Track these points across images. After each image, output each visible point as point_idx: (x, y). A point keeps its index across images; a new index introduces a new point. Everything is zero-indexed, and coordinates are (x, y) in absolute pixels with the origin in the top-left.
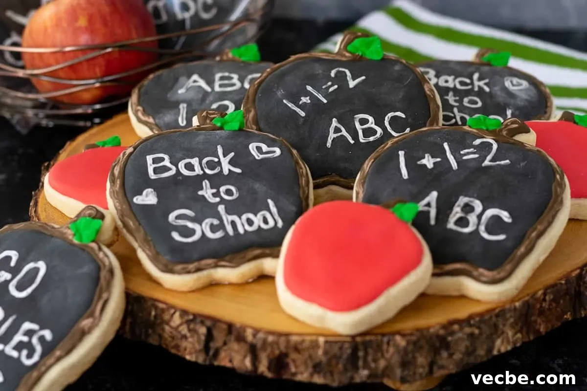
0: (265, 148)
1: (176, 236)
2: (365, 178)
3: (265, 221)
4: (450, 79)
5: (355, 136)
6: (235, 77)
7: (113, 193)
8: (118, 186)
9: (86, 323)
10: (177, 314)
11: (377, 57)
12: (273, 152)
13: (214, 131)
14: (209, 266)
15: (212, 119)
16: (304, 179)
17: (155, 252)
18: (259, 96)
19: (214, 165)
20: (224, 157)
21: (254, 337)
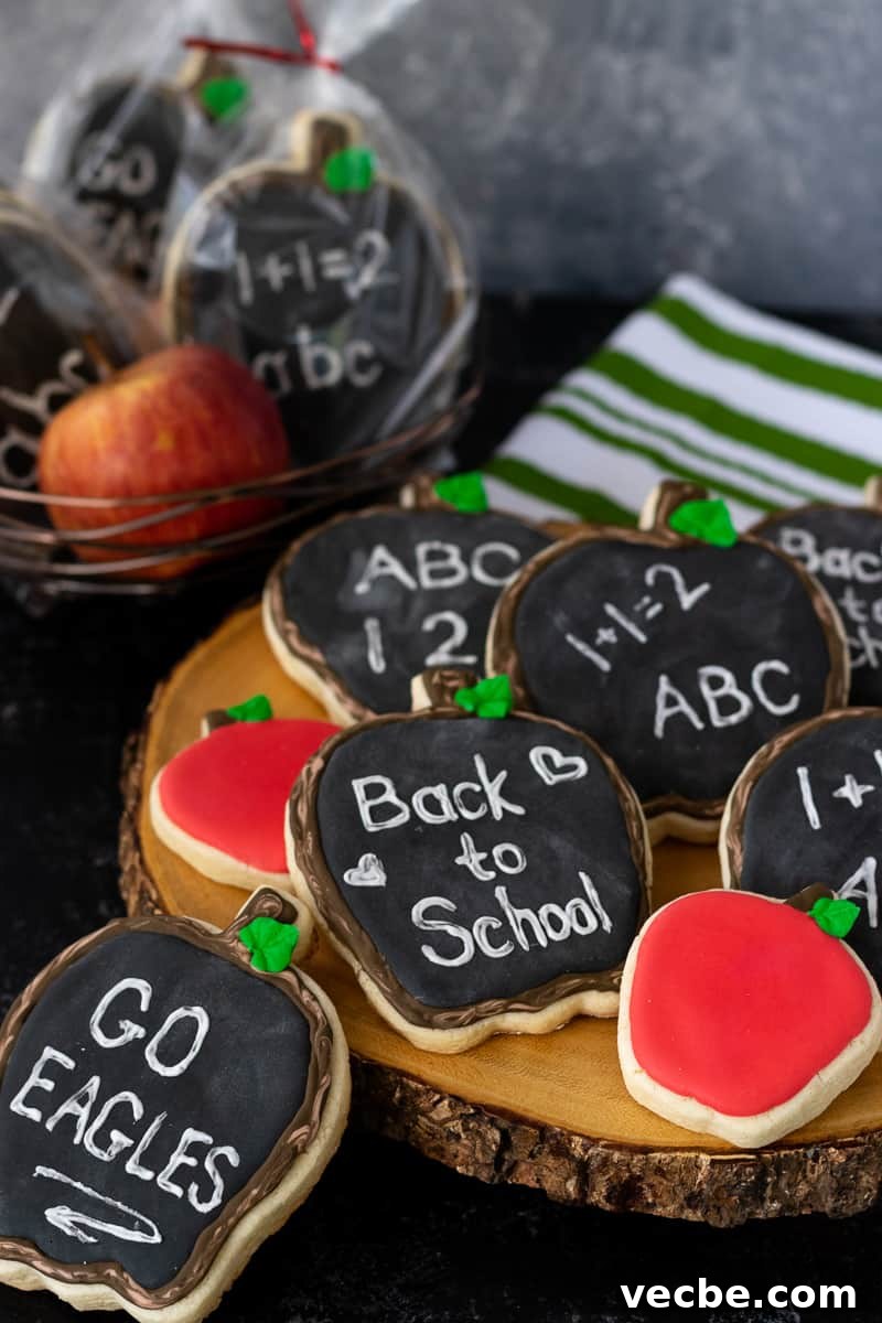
0: (559, 759)
1: (429, 953)
2: (741, 823)
3: (582, 921)
4: (843, 555)
5: (704, 714)
6: (454, 552)
7: (303, 861)
8: (310, 845)
9: (298, 1134)
10: (446, 1102)
11: (725, 541)
12: (574, 767)
13: (462, 721)
14: (493, 1012)
15: (454, 691)
16: (634, 824)
17: (396, 987)
18: (521, 624)
19: (474, 800)
20: (491, 780)
21: (586, 1151)
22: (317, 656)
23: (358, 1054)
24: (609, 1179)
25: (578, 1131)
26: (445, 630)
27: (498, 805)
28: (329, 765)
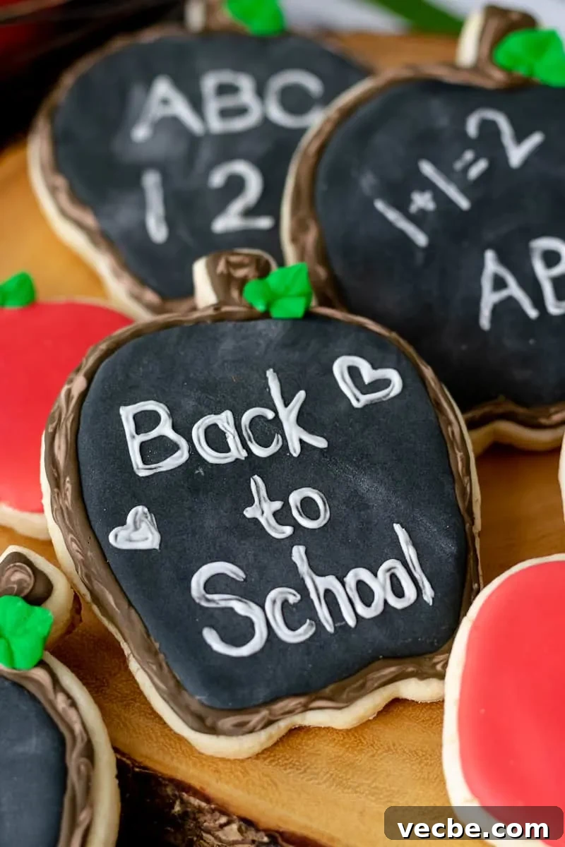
0: (368, 373)
1: (212, 638)
5: (538, 299)
6: (246, 84)
7: (60, 513)
8: (69, 494)
10: (235, 827)
12: (386, 383)
13: (252, 323)
14: (291, 712)
15: (243, 282)
16: (459, 454)
17: (172, 683)
18: (322, 186)
19: (267, 430)
20: (286, 405)
22: (89, 220)
23: (129, 758)
26: (235, 186)
27: (295, 435)
28: (93, 385)
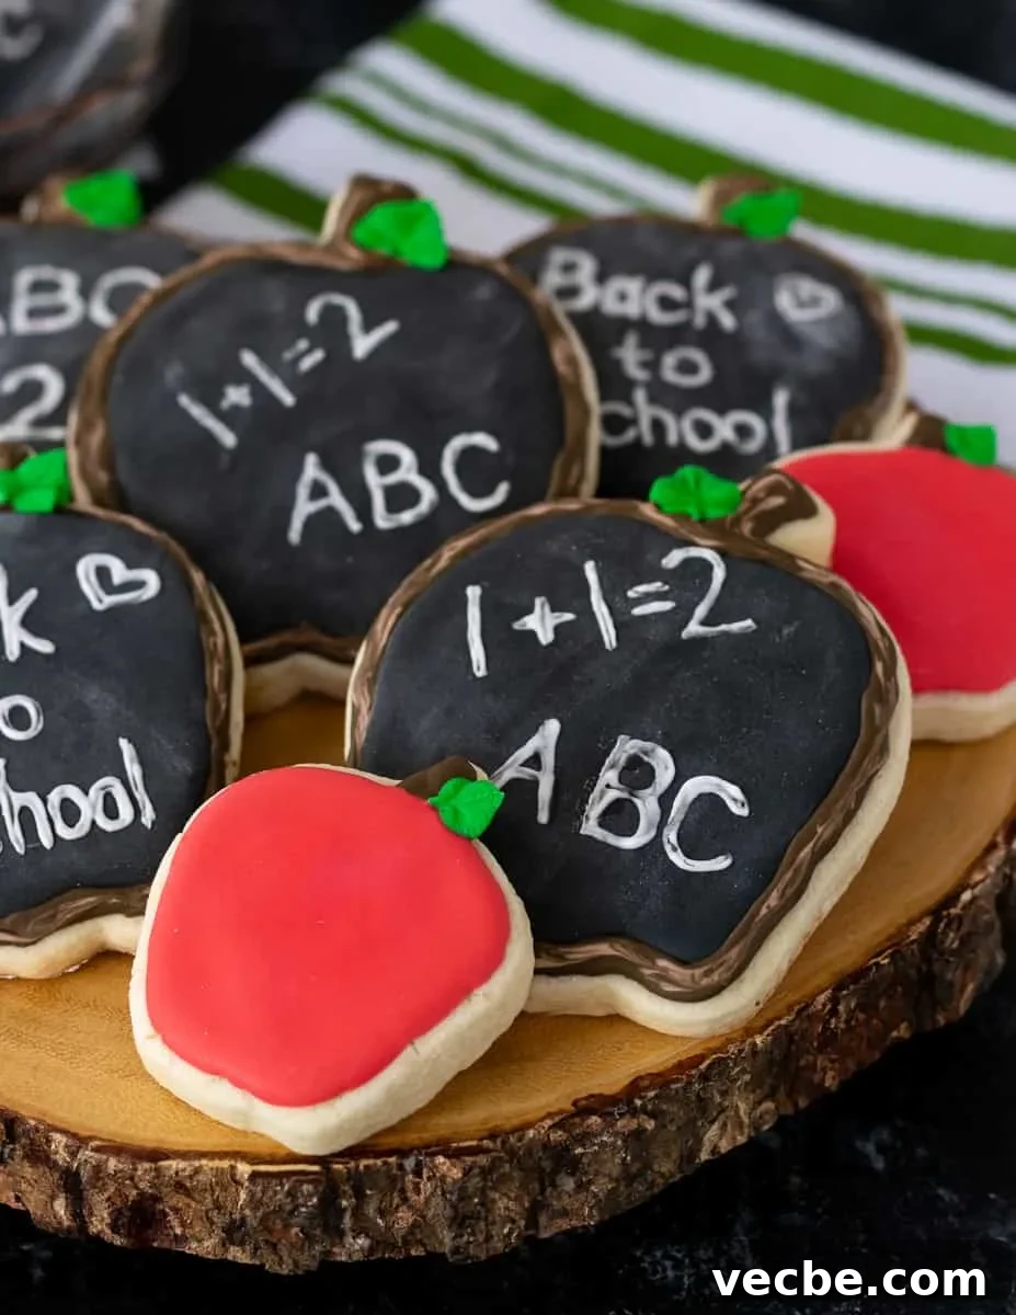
0: (119, 572)
2: (377, 668)
3: (111, 810)
4: (633, 286)
5: (364, 510)
6: (69, 281)
11: (430, 259)
12: (139, 585)
16: (218, 668)
18: (118, 379)
20: (11, 605)
21: (73, 1155)
24: (109, 1199)
25: (63, 1126)
26: (32, 391)
27: (15, 639)
